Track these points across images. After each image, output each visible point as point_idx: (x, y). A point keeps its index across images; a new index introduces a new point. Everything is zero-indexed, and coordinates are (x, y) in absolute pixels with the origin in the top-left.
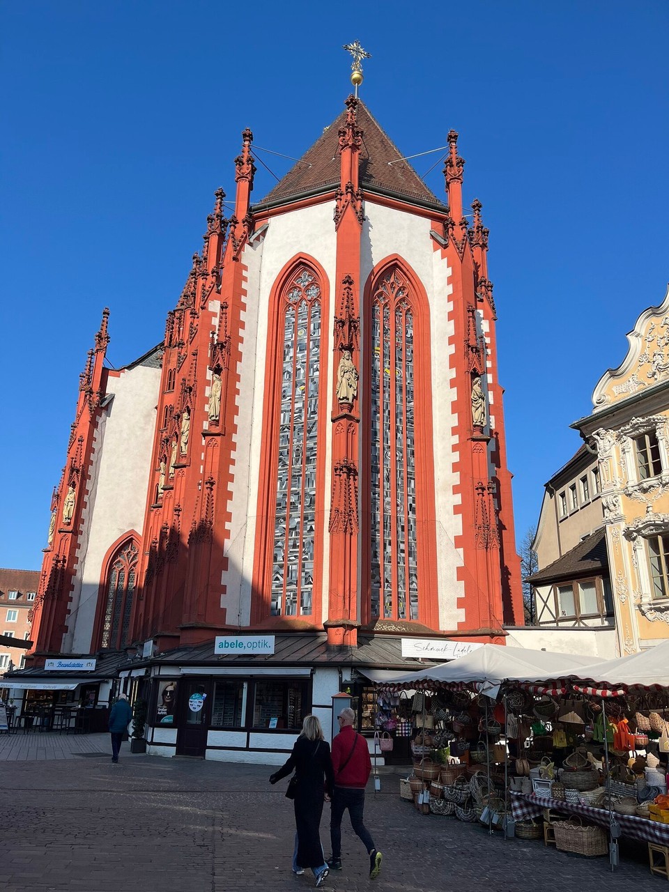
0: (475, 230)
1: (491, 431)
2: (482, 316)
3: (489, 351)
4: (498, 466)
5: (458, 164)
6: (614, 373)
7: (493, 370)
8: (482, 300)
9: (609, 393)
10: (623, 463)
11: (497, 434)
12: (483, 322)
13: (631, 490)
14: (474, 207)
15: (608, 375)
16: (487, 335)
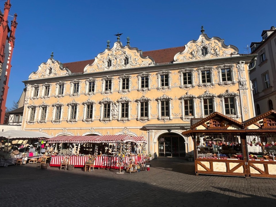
0: (13, 21)
1: (5, 75)
2: (10, 45)
3: (10, 55)
4: (5, 85)
5: (9, 5)
6: (34, 73)
7: (10, 60)
8: (11, 41)
9: (33, 77)
10: (31, 92)
11: (7, 76)
12: (10, 47)
13: (31, 98)
14: (15, 15)
15: (33, 73)
16: (10, 51)
